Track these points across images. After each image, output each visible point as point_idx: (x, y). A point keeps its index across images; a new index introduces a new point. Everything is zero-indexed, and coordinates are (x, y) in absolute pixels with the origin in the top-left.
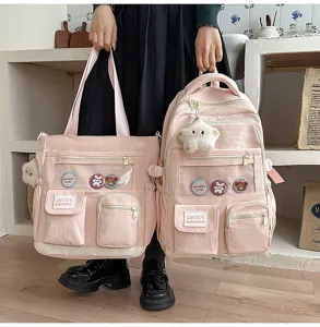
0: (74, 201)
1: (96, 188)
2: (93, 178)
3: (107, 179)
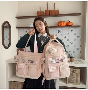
0: (24, 66)
1: (29, 63)
2: (28, 61)
3: (31, 61)
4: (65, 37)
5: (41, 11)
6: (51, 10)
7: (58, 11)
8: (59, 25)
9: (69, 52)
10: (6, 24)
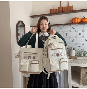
4: (80, 34)
5: (54, 8)
6: (64, 7)
7: (72, 7)
8: (73, 22)
9: (84, 51)
10: (21, 23)
